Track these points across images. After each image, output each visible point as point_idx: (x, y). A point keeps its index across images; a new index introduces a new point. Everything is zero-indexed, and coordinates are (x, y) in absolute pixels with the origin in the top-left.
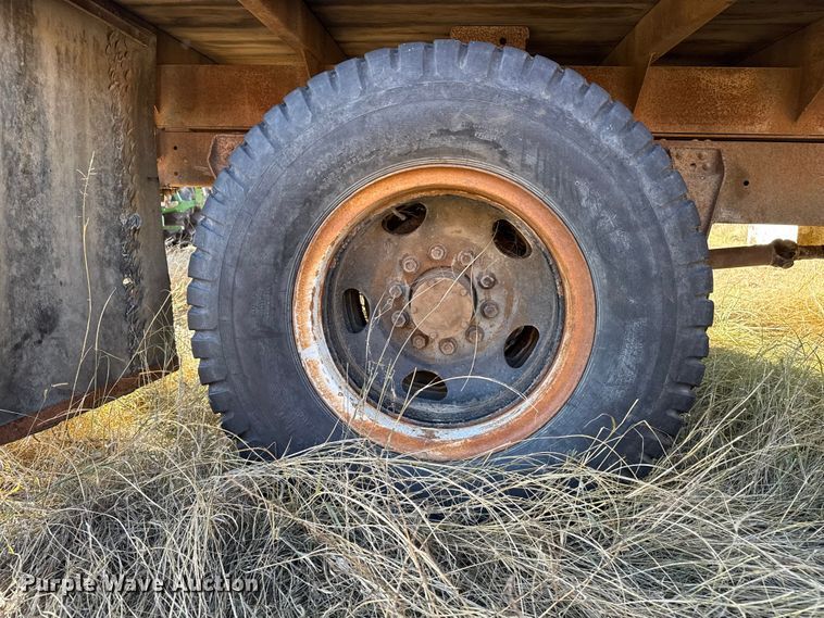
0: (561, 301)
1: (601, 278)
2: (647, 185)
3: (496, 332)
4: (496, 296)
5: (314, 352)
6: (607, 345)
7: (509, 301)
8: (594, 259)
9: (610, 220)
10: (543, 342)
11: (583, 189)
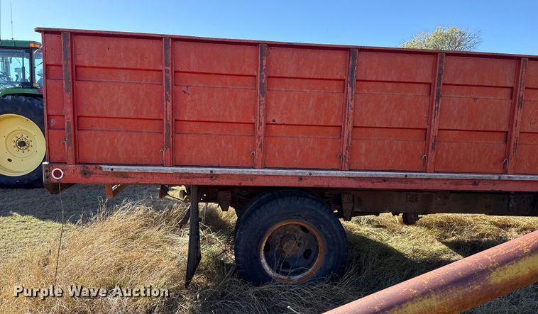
0: (318, 246)
1: (326, 243)
2: (334, 225)
3: (301, 250)
4: (302, 241)
5: (266, 267)
6: (328, 257)
7: (305, 242)
8: (324, 240)
9: (327, 232)
10: (313, 253)
11: (322, 226)
